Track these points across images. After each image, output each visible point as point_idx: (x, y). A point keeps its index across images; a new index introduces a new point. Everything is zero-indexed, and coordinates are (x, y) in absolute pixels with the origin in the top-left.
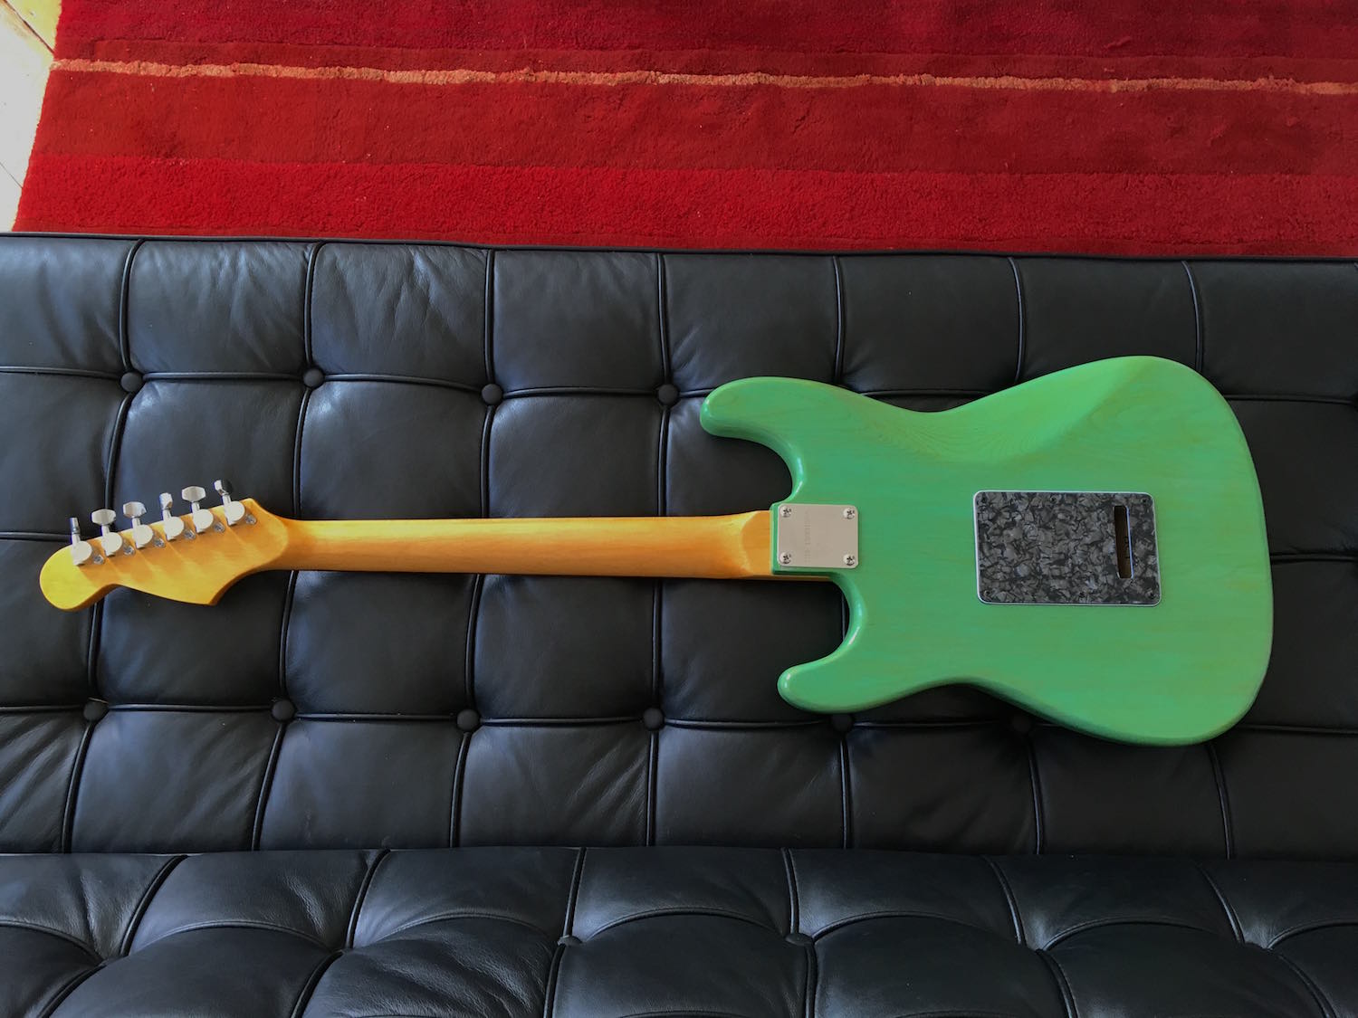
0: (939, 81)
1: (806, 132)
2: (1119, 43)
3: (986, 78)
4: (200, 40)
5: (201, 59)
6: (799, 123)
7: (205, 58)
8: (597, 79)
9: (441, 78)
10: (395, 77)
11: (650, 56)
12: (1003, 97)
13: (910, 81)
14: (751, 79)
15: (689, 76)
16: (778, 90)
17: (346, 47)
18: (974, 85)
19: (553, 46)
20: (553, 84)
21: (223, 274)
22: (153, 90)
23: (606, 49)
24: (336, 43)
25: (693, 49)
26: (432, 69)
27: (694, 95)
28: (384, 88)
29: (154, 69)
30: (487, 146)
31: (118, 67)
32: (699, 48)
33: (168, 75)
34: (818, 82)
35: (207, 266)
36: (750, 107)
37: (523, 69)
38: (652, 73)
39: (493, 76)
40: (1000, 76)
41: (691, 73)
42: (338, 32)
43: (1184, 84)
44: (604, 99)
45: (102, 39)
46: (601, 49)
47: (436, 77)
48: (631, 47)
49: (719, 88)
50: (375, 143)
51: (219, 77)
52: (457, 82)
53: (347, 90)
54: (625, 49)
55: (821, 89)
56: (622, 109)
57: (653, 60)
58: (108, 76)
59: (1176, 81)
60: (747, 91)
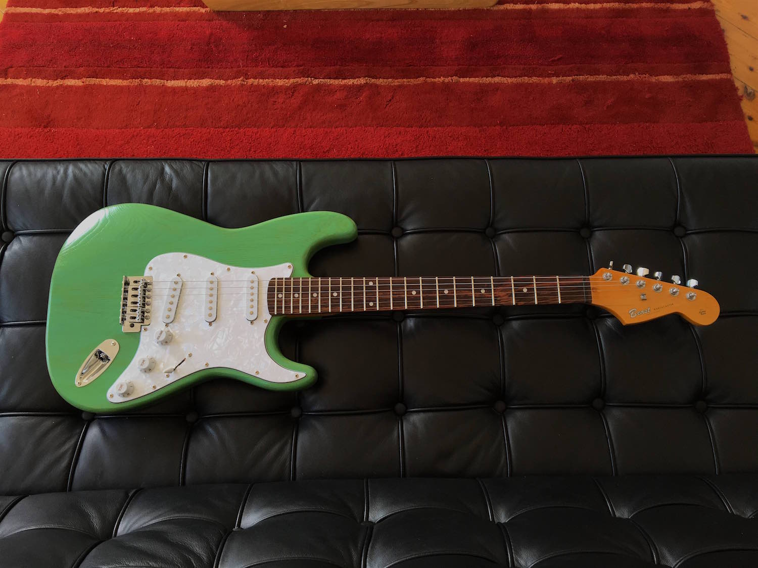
0: (462, 80)
1: (391, 107)
2: (556, 58)
3: (487, 78)
4: (65, 67)
5: (65, 76)
6: (388, 103)
7: (67, 76)
8: (280, 82)
9: (196, 83)
10: (171, 83)
11: (308, 70)
12: (496, 88)
13: (447, 80)
14: (362, 81)
15: (329, 80)
16: (377, 86)
17: (144, 69)
18: (481, 82)
19: (256, 66)
20: (256, 85)
21: (59, 177)
22: (38, 93)
23: (285, 67)
24: (139, 67)
25: (331, 66)
26: (191, 79)
27: (331, 90)
28: (164, 90)
29: (40, 82)
30: (220, 118)
31: (20, 82)
32: (334, 65)
33: (47, 85)
34: (398, 82)
35: (51, 173)
36: (362, 95)
37: (240, 78)
38: (309, 79)
39: (224, 82)
40: (493, 76)
41: (330, 78)
42: (140, 61)
43: (591, 79)
44: (284, 92)
45: (12, 67)
46: (282, 67)
47: (193, 83)
48: (298, 66)
49: (345, 86)
50: (159, 118)
51: (75, 86)
52: (205, 86)
53: (144, 91)
54: (295, 67)
55: (399, 85)
56: (294, 97)
57: (309, 72)
58: (14, 86)
59: (587, 77)
60: (360, 88)
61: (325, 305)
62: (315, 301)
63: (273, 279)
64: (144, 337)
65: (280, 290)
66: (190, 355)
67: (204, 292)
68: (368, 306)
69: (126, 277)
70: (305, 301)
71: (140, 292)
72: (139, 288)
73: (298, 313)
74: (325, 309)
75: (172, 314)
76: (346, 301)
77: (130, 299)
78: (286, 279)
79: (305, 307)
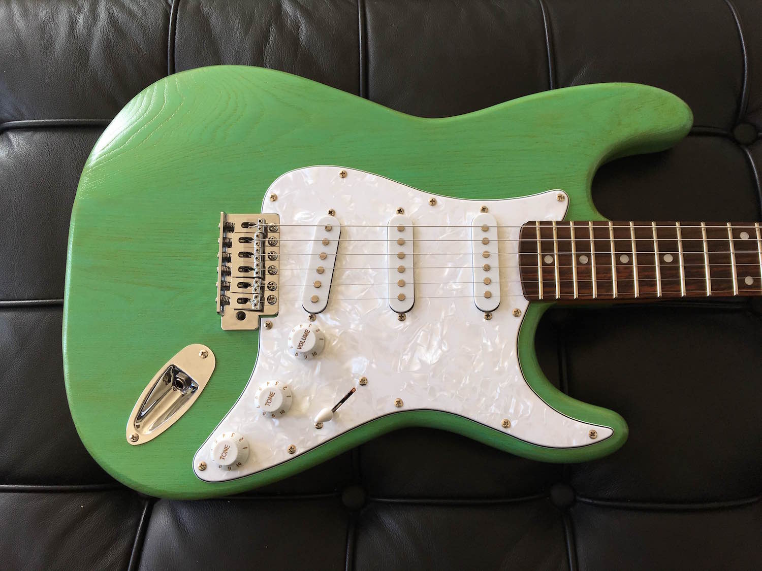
61: (647, 281)
62: (624, 272)
63: (530, 223)
64: (267, 342)
65: (547, 248)
66: (363, 383)
67: (385, 248)
68: (741, 284)
69: (225, 216)
70: (603, 272)
71: (256, 247)
72: (255, 237)
73: (589, 298)
74: (648, 289)
75: (323, 294)
76: (695, 273)
77: (236, 263)
78: (558, 223)
79: (605, 285)
